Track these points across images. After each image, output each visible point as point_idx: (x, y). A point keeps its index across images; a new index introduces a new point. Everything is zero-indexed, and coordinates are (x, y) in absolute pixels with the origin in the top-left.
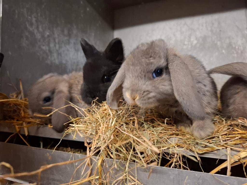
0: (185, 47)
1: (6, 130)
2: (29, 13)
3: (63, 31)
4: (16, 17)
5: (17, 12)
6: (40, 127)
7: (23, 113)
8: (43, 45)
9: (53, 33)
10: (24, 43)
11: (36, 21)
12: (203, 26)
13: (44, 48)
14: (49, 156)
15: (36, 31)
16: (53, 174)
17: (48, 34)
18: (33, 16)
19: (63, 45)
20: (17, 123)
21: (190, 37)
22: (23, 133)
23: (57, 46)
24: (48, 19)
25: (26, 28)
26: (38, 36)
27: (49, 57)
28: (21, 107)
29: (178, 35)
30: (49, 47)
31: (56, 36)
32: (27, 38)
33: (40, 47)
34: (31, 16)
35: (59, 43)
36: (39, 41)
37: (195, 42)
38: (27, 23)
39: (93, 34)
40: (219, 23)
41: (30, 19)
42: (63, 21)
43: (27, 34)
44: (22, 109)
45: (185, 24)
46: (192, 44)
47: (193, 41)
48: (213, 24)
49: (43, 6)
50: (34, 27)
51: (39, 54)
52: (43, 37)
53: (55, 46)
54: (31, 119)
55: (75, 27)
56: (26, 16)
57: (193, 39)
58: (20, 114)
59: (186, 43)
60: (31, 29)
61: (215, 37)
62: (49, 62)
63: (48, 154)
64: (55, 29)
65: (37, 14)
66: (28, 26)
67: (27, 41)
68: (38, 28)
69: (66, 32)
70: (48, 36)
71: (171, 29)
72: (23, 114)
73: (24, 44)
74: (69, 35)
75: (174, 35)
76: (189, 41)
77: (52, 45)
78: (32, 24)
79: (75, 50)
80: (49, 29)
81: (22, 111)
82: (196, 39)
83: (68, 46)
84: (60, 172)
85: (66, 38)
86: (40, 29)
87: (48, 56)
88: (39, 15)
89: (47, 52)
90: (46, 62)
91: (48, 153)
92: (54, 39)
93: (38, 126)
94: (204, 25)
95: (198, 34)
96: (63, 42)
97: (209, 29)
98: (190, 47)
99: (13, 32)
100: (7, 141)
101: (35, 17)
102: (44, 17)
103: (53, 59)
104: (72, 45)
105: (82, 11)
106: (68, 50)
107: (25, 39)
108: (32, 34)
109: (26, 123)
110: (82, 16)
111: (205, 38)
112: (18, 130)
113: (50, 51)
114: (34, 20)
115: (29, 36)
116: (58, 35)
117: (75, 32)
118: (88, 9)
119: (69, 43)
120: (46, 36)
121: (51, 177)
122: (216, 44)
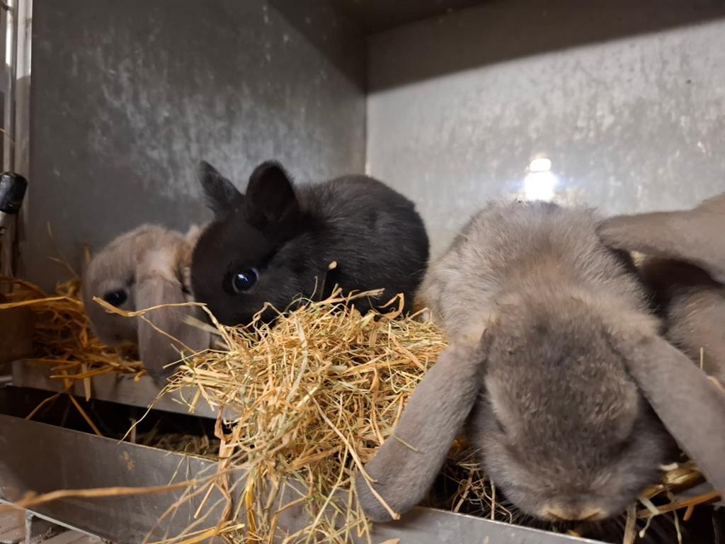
0: (577, 137)
1: (41, 384)
2: (111, 60)
3: (210, 105)
4: (75, 71)
5: (75, 57)
6: (123, 377)
7: (85, 338)
8: (154, 148)
9: (183, 113)
10: (98, 142)
11: (132, 80)
12: (632, 70)
13: (154, 154)
14: (129, 461)
15: (130, 109)
16: (139, 512)
17: (166, 114)
18: (121, 67)
19: (211, 145)
20: (67, 366)
21: (592, 105)
22: (80, 394)
23: (194, 148)
24: (165, 71)
25: (102, 101)
26: (139, 123)
27: (171, 181)
28: (83, 321)
29: (557, 100)
30: (171, 152)
31: (190, 119)
32: (105, 129)
33: (142, 153)
34: (115, 67)
35: (198, 140)
36: (141, 136)
37: (609, 120)
38: (104, 87)
39: (303, 110)
40: (685, 60)
41: (112, 75)
42: (212, 77)
43: (105, 117)
44: (84, 326)
45: (578, 66)
46: (598, 126)
47: (603, 117)
48: (665, 63)
49: (152, 38)
50: (124, 97)
51: (139, 173)
52: (152, 123)
53: (188, 148)
54: (103, 353)
55: (246, 91)
56: (102, 67)
57: (602, 110)
58: (79, 340)
59: (580, 123)
60: (116, 104)
61: (673, 102)
62: (170, 194)
63: (126, 456)
64: (186, 100)
65: (134, 61)
66: (107, 95)
67: (105, 139)
68: (135, 99)
69: (220, 108)
70: (168, 121)
71: (534, 82)
72: (85, 342)
73: (97, 147)
74: (231, 116)
75: (545, 102)
76: (591, 118)
77: (178, 146)
78: (118, 90)
79: (249, 157)
80: (169, 100)
81: (84, 334)
82: (613, 111)
83: (225, 148)
84: (156, 507)
85: (220, 124)
86: (144, 102)
87: (166, 177)
88: (140, 62)
89: (165, 165)
90: (162, 193)
91: (126, 453)
92: (185, 130)
93: (117, 374)
94: (638, 67)
95: (619, 96)
96: (210, 135)
97: (653, 77)
98: (592, 134)
99: (64, 113)
100: (31, 414)
101: (128, 70)
102: (153, 67)
103: (181, 183)
104: (238, 143)
105: (268, 46)
106: (226, 158)
107: (99, 132)
108: (119, 116)
109: (88, 365)
110: (268, 57)
111: (638, 109)
112: (68, 384)
113: (173, 163)
114: (125, 77)
115: (111, 123)
116: (197, 117)
117: (246, 105)
118: (286, 38)
119: (229, 138)
120: (160, 120)
121: (135, 518)
122: (676, 125)
